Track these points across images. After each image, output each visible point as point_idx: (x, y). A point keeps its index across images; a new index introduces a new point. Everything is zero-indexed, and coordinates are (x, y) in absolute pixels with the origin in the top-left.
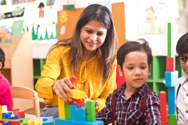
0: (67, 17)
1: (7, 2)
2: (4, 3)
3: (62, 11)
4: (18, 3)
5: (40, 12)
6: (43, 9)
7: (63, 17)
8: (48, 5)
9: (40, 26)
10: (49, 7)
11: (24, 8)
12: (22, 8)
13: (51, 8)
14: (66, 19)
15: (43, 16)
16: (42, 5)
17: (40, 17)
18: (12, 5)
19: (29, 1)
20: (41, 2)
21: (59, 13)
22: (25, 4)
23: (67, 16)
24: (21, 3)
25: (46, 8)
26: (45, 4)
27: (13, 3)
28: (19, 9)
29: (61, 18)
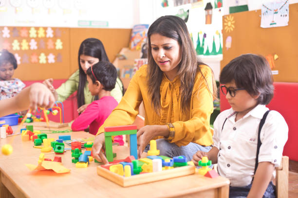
0: (234, 24)
1: (169, 3)
2: (165, 4)
3: (228, 16)
4: (181, 4)
5: (206, 16)
6: (210, 11)
7: (229, 24)
8: (216, 7)
9: (207, 36)
10: (218, 9)
11: (188, 11)
12: (186, 10)
13: (220, 10)
14: (233, 26)
15: (211, 23)
16: (209, 7)
17: (206, 23)
18: (175, 6)
19: (194, 1)
20: (208, 2)
21: (224, 18)
22: (190, 4)
23: (233, 22)
24: (185, 4)
25: (215, 11)
26: (213, 5)
27: (176, 4)
28: (182, 12)
29: (227, 25)
